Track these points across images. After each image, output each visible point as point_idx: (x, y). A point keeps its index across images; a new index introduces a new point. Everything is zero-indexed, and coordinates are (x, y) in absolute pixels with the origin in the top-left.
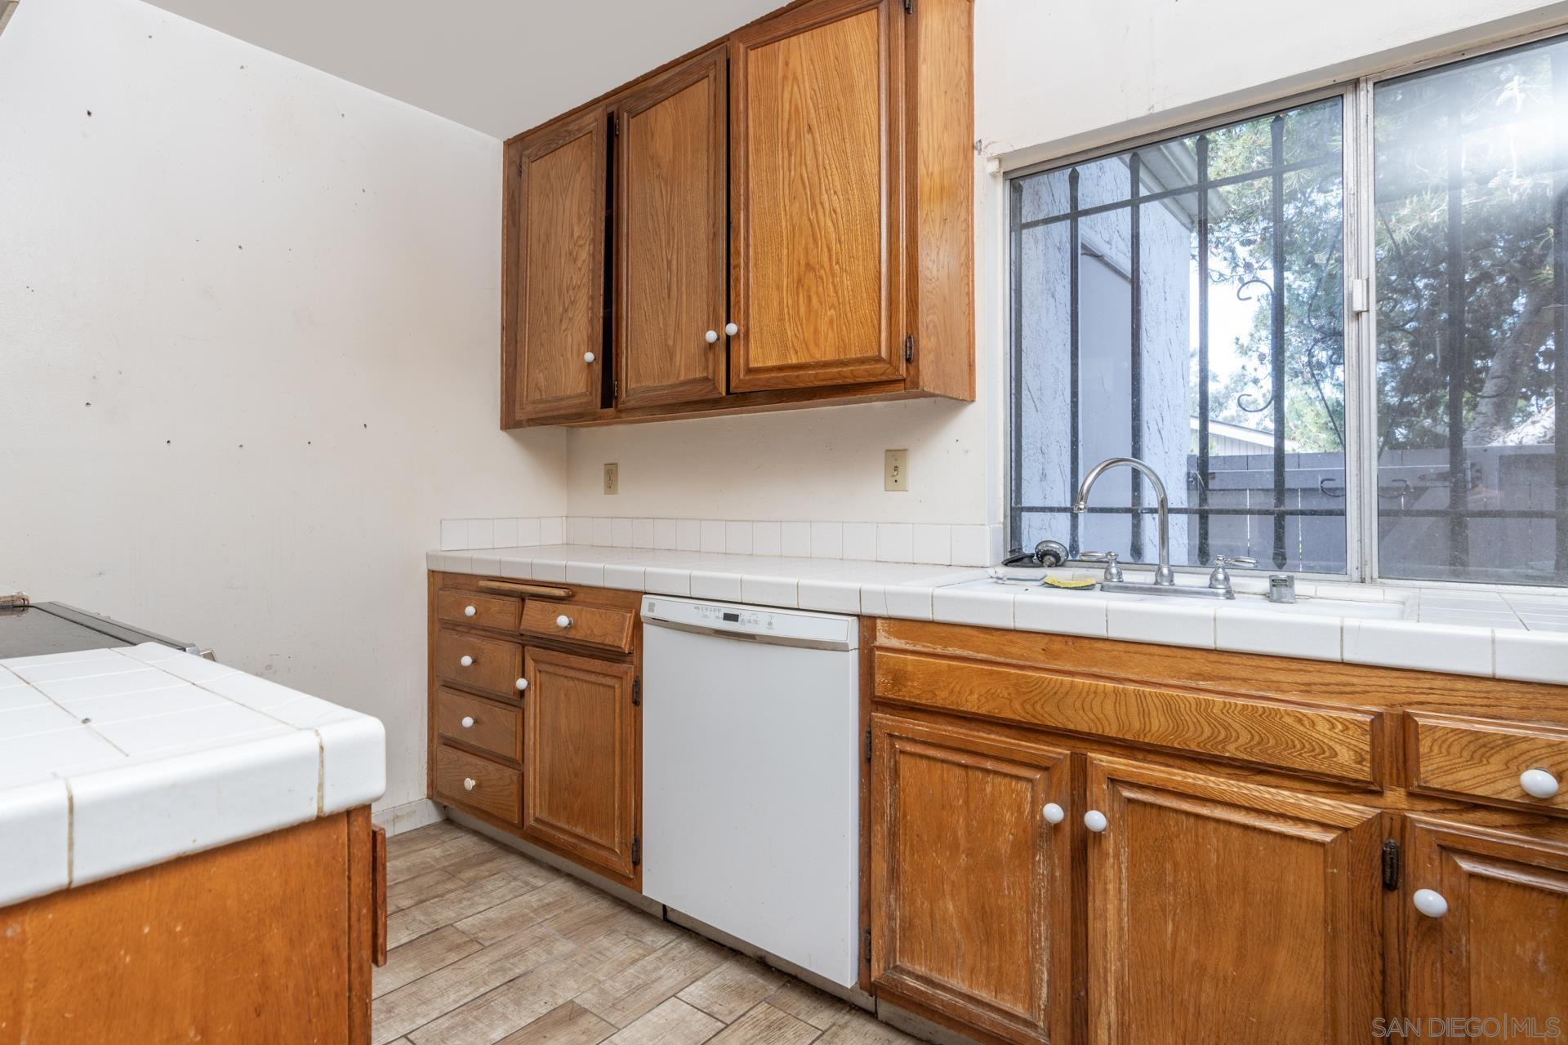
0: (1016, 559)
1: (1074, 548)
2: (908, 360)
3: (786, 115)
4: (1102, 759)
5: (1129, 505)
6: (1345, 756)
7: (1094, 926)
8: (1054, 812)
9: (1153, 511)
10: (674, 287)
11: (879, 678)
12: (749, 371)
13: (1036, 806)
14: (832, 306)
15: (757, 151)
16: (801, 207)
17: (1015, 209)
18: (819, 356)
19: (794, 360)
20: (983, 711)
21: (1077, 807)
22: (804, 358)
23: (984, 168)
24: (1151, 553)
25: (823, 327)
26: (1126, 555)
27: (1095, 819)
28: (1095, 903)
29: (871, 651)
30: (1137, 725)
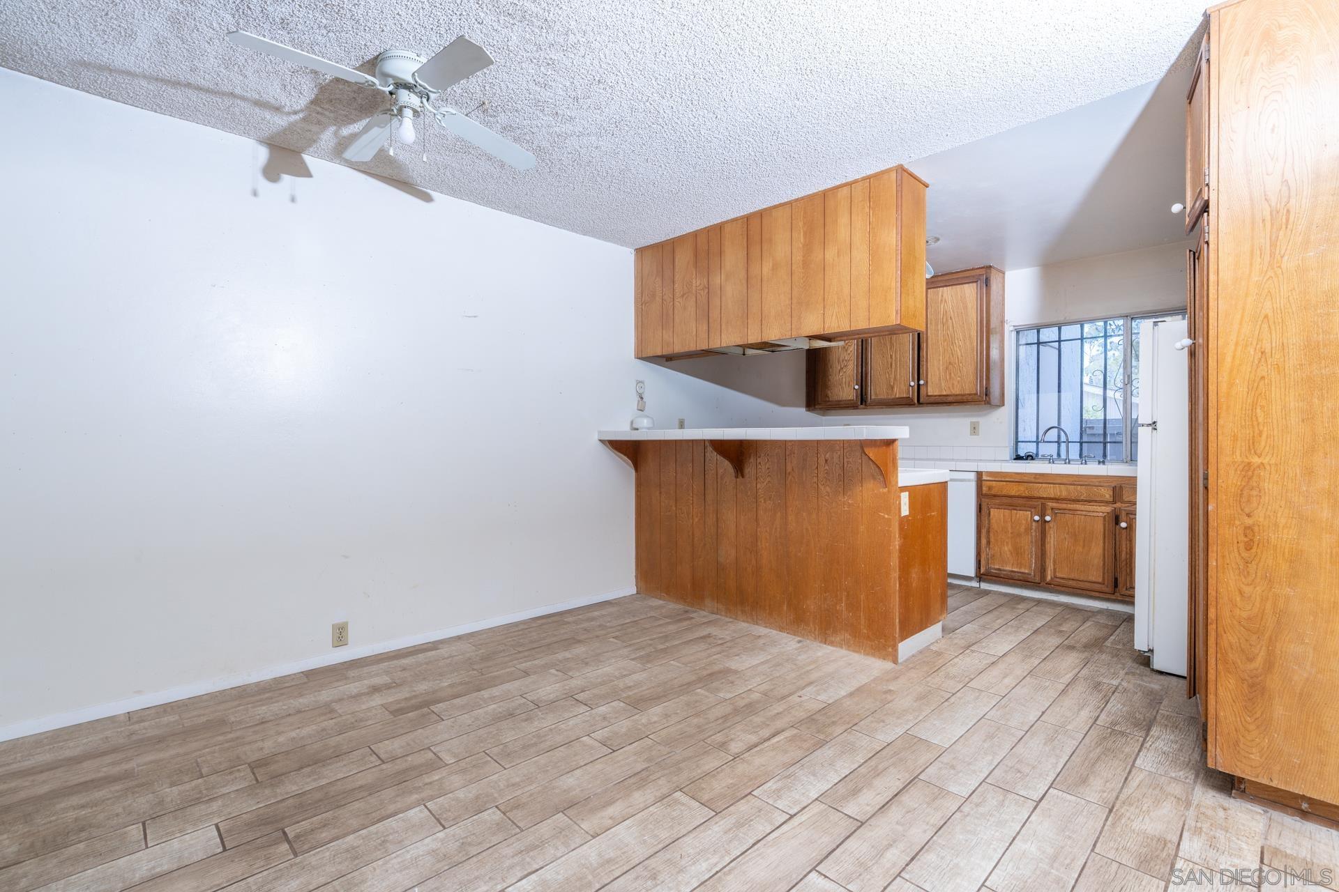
0: (1018, 458)
1: (1037, 455)
2: (986, 395)
3: (942, 313)
4: (1051, 504)
5: (1056, 440)
6: (1107, 496)
7: (1047, 546)
8: (1037, 518)
9: (1064, 442)
10: (894, 364)
11: (984, 488)
12: (928, 396)
13: (1032, 517)
14: (959, 377)
15: (931, 324)
16: (947, 344)
17: (1018, 340)
18: (954, 392)
19: (945, 393)
20: (1017, 494)
21: (1043, 516)
22: (949, 393)
23: (1008, 328)
24: (1063, 456)
25: (956, 383)
26: (1055, 456)
27: (1048, 518)
28: (1048, 539)
29: (982, 481)
30: (1059, 494)
